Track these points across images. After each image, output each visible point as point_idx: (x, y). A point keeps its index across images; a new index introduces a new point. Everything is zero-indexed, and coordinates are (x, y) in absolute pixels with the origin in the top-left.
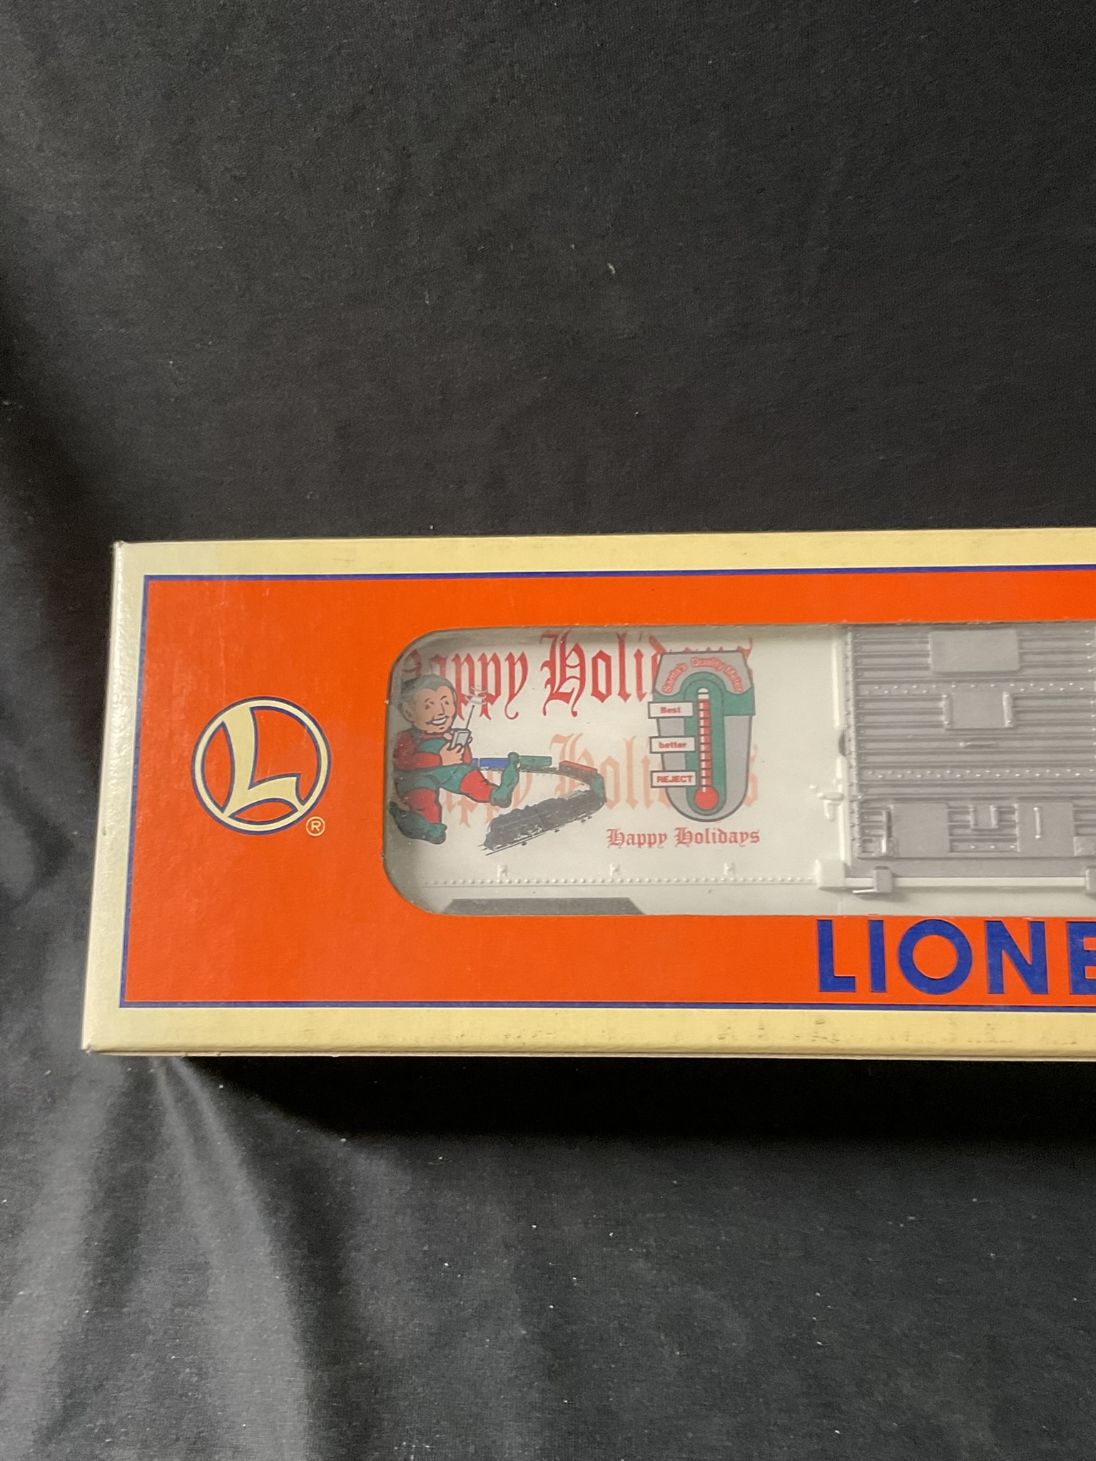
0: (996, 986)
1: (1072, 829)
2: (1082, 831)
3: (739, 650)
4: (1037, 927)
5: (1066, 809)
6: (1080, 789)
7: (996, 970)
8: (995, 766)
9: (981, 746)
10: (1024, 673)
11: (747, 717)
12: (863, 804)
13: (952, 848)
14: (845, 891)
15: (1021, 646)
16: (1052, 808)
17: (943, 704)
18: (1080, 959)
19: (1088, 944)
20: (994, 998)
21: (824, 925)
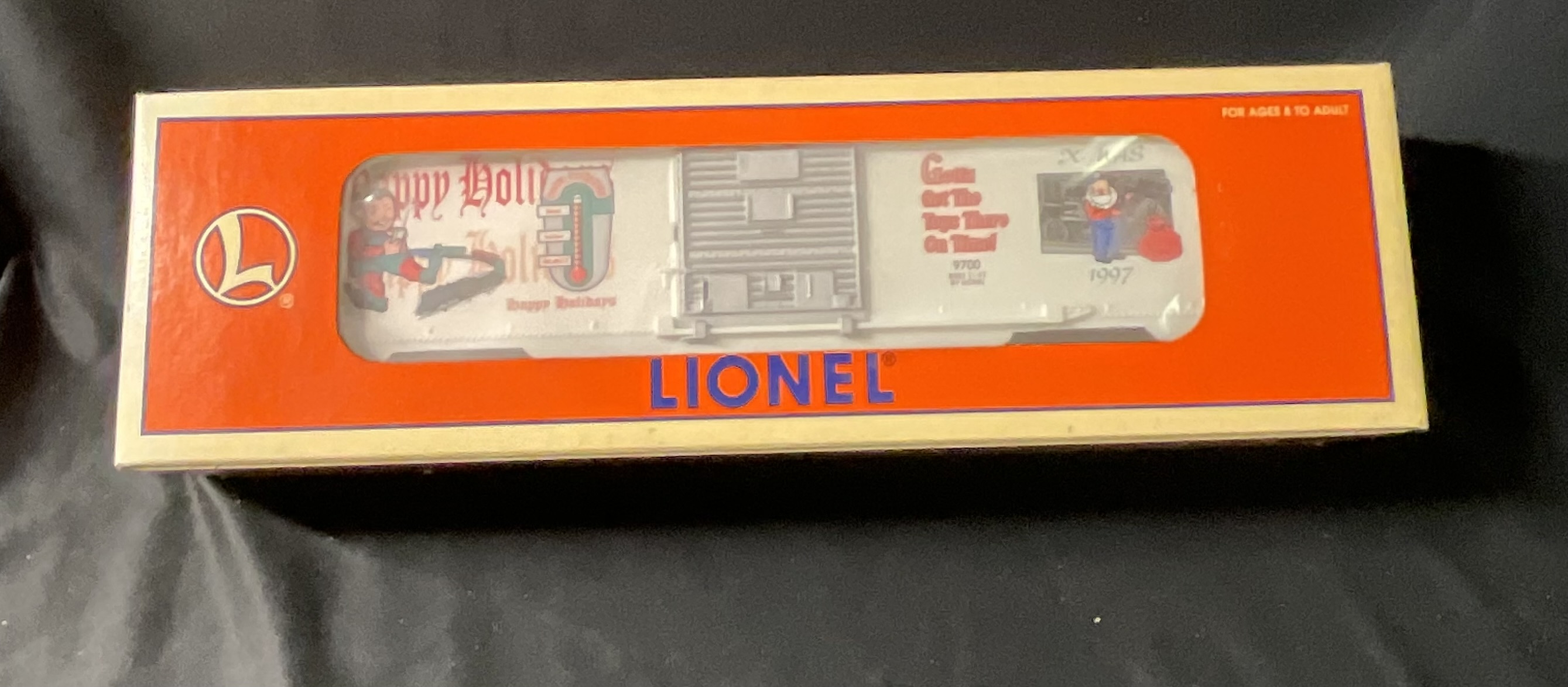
0: (774, 402)
1: (832, 289)
2: (840, 290)
3: (604, 167)
4: (803, 359)
5: (828, 276)
6: (837, 262)
7: (774, 389)
8: (781, 247)
9: (769, 233)
10: (805, 180)
11: (609, 216)
12: (688, 276)
13: (750, 305)
14: (675, 338)
15: (800, 161)
16: (818, 275)
17: (746, 204)
18: (832, 380)
19: (838, 369)
20: (773, 409)
21: (656, 364)
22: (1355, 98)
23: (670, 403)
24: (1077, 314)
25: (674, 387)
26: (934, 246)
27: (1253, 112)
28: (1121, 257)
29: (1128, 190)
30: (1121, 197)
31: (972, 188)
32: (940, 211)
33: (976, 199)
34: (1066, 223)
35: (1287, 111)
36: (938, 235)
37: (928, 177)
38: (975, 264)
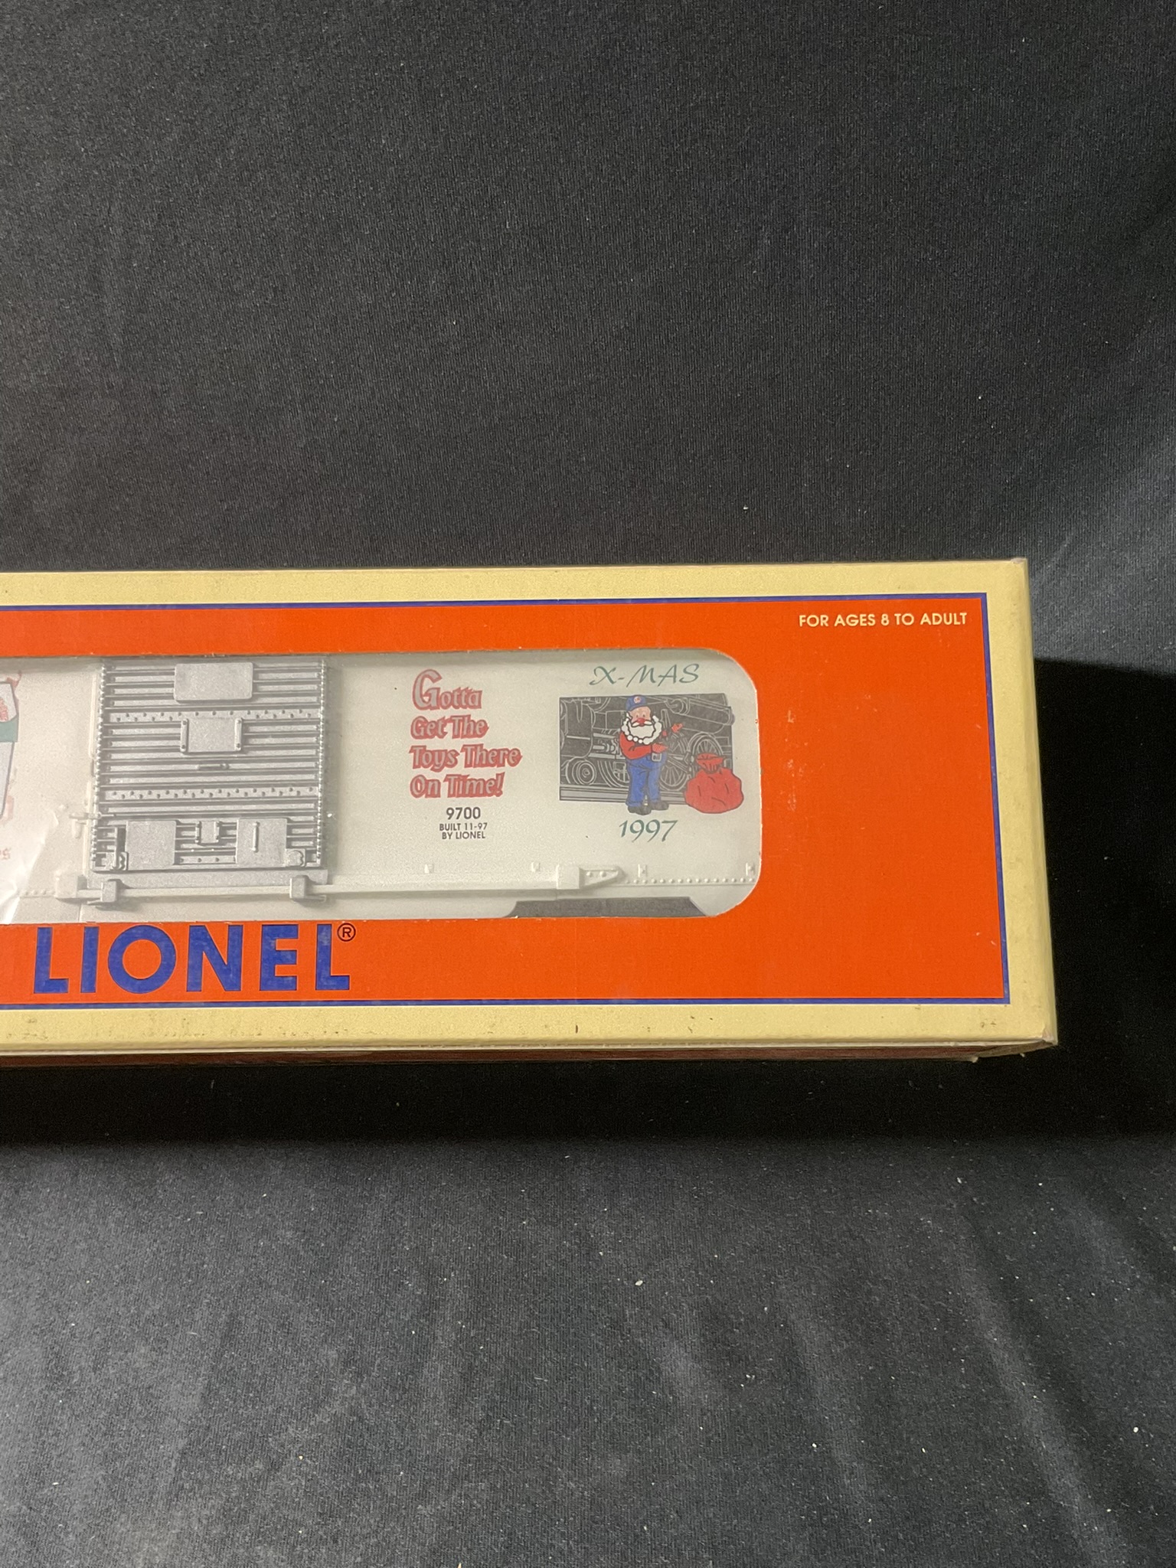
0: (194, 985)
1: (285, 841)
2: (294, 844)
3: (9, 681)
4: (236, 930)
5: (281, 824)
6: (294, 806)
7: (195, 968)
8: (221, 786)
9: (210, 768)
10: (258, 702)
11: (11, 744)
12: (102, 821)
13: (178, 861)
14: (79, 902)
15: (255, 677)
16: (265, 823)
17: (182, 730)
18: (272, 958)
19: (281, 944)
20: (193, 995)
21: (45, 932)
22: (976, 604)
23: (59, 985)
24: (599, 878)
25: (67, 964)
26: (424, 789)
27: (839, 620)
28: (664, 806)
29: (676, 719)
30: (667, 731)
31: (476, 715)
32: (433, 744)
33: (483, 729)
34: (594, 761)
35: (885, 619)
36: (428, 774)
37: (420, 699)
38: (475, 812)
